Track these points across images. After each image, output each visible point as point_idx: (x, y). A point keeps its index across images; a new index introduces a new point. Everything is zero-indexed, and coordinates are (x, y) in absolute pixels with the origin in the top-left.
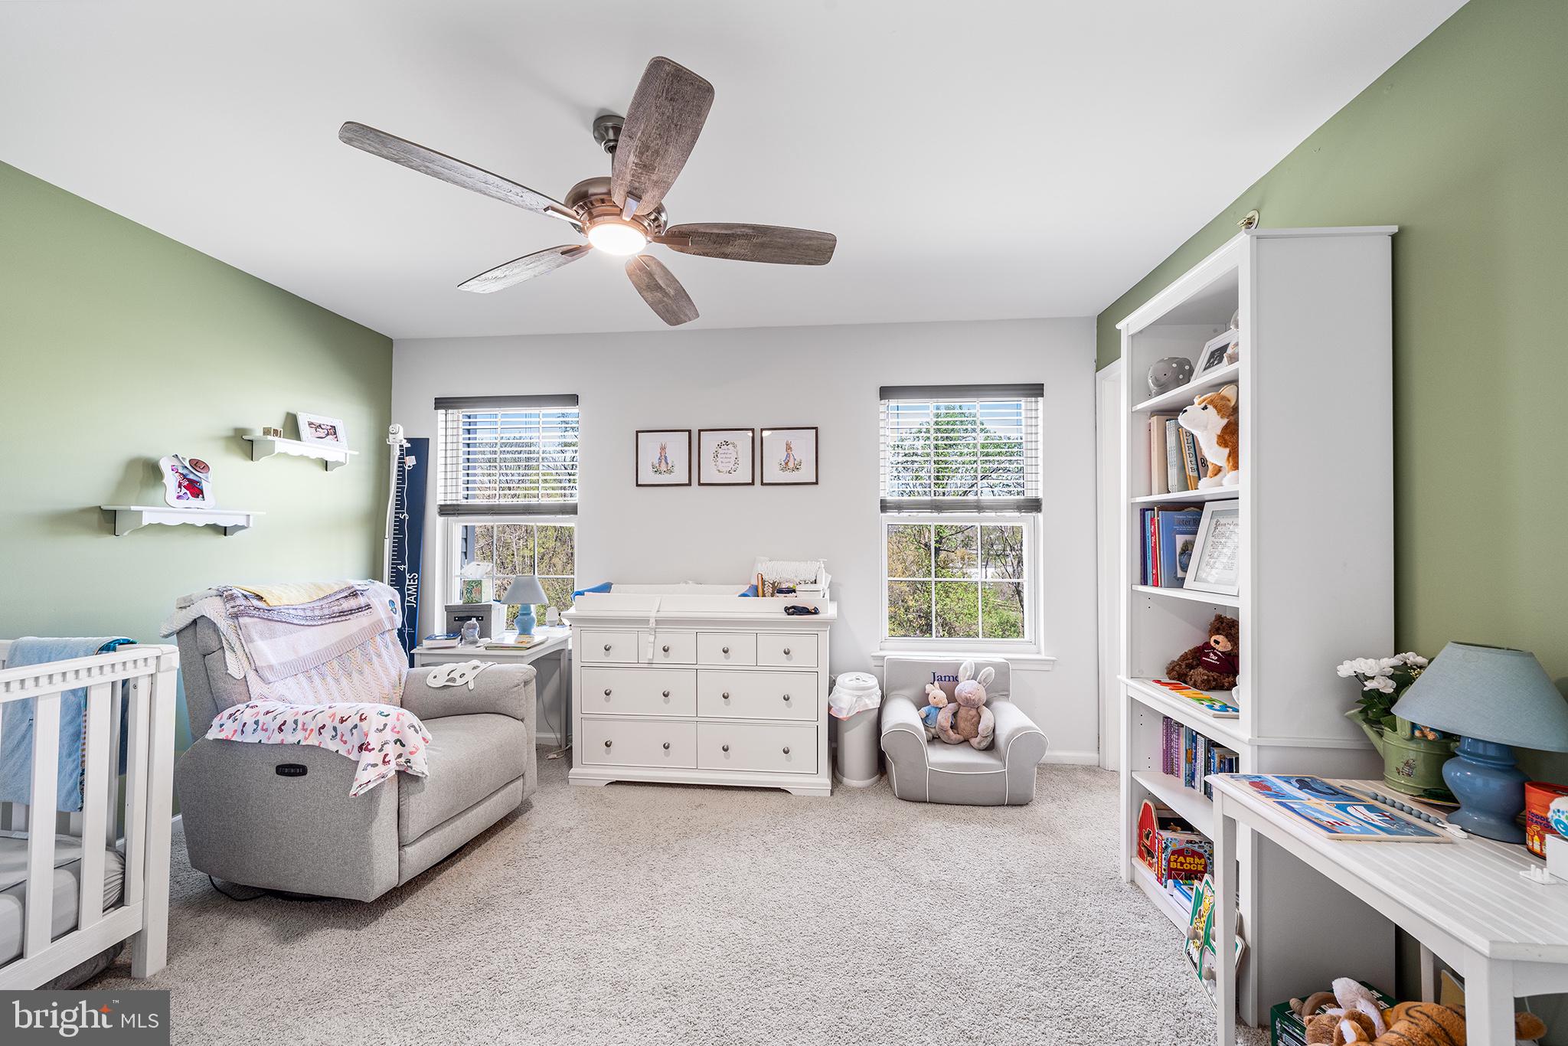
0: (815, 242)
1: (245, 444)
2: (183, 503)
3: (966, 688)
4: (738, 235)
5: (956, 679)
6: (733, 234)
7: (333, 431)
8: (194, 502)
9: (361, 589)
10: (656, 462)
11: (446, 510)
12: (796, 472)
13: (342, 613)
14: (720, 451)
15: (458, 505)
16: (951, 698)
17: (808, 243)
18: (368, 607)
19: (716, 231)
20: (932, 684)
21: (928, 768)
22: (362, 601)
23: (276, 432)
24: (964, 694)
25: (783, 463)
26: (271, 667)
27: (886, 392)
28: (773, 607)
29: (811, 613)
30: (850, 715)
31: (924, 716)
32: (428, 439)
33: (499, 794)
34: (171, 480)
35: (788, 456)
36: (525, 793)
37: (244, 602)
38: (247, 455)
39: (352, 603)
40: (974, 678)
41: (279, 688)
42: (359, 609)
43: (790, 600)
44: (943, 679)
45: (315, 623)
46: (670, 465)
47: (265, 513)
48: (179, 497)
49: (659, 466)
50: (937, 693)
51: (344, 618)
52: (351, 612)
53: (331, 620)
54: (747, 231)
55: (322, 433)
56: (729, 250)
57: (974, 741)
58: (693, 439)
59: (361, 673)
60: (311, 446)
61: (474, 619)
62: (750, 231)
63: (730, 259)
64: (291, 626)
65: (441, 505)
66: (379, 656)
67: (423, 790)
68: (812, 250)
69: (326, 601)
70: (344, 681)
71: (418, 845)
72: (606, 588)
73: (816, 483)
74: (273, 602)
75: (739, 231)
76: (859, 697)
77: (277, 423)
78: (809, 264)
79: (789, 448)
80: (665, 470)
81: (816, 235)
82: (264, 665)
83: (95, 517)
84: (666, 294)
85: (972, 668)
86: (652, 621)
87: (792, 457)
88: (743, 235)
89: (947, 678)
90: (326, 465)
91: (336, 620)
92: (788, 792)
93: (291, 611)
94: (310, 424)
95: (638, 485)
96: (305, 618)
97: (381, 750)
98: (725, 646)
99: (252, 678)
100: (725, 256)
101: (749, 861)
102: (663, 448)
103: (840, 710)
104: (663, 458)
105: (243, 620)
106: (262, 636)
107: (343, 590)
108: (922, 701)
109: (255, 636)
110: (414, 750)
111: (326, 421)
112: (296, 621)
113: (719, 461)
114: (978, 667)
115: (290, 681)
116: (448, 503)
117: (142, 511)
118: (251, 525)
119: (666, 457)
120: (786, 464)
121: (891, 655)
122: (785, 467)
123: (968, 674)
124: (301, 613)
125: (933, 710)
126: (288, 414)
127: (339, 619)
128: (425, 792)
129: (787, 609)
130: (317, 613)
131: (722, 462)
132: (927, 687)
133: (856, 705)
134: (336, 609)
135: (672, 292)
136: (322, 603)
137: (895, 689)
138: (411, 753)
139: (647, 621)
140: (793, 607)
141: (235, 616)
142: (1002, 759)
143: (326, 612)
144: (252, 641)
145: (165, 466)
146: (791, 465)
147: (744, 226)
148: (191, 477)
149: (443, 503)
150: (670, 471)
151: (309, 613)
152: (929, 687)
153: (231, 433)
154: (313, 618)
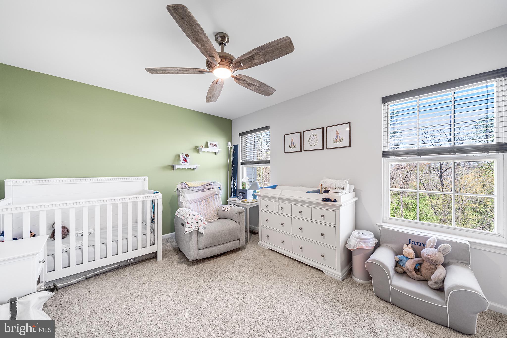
0: (282, 43)
1: (197, 150)
2: (184, 163)
3: (427, 252)
4: (254, 55)
5: (424, 245)
6: (252, 55)
7: (216, 145)
8: (186, 163)
9: (212, 183)
10: (290, 144)
11: (243, 163)
12: (340, 143)
13: (207, 189)
14: (311, 138)
15: (245, 162)
16: (417, 255)
17: (280, 45)
18: (213, 188)
19: (246, 57)
20: (408, 245)
21: (391, 286)
22: (211, 186)
23: (202, 147)
24: (425, 255)
25: (335, 140)
26: (188, 200)
27: (385, 100)
28: (318, 198)
29: (334, 202)
30: (354, 249)
31: (398, 259)
32: (238, 145)
33: (230, 243)
34: (182, 159)
35: (337, 136)
36: (240, 245)
37: (184, 185)
38: (198, 152)
39: (209, 187)
40: (436, 247)
41: (189, 206)
42: (211, 188)
43: (325, 195)
44: (416, 244)
45: (200, 191)
46: (294, 145)
47: (199, 165)
48: (183, 162)
49: (291, 146)
50: (408, 250)
51: (207, 190)
52: (209, 189)
53: (204, 191)
54: (256, 52)
55: (213, 146)
56: (256, 62)
57: (430, 283)
58: (301, 134)
59: (209, 204)
60: (211, 149)
61: (241, 193)
62: (256, 51)
63: (259, 65)
64: (194, 191)
65: (241, 162)
66: (214, 200)
67: (203, 236)
68: (284, 47)
69: (203, 186)
70: (205, 206)
71: (203, 250)
72: (274, 187)
73: (350, 146)
74: (190, 185)
75: (253, 53)
76: (359, 242)
77: (204, 145)
78: (287, 54)
79: (337, 133)
80: (293, 147)
81: (280, 41)
82: (187, 200)
83: (170, 167)
84: (256, 86)
85: (434, 242)
86: (277, 198)
87: (338, 137)
88: (256, 54)
89: (419, 244)
90: (216, 153)
91: (205, 191)
92: (323, 272)
93: (194, 188)
94: (211, 144)
95: (285, 153)
96: (198, 190)
97: (191, 224)
98: (301, 210)
99: (184, 203)
100: (256, 65)
101: (288, 292)
102: (292, 140)
103: (350, 246)
104: (292, 143)
105: (184, 189)
106: (187, 193)
107: (207, 184)
108: (398, 252)
109: (186, 193)
110: (200, 226)
111: (214, 143)
112: (195, 190)
113: (311, 142)
114: (439, 242)
115: (192, 204)
116: (243, 161)
117: (175, 166)
118: (197, 168)
119: (293, 142)
120: (336, 140)
121: (388, 226)
122: (336, 141)
123: (432, 244)
124: (197, 189)
125: (404, 258)
126: (207, 142)
127: (206, 191)
128: (203, 237)
129: (323, 199)
130: (201, 189)
131: (312, 142)
132: (404, 245)
133: (358, 245)
134: (205, 188)
135: (258, 85)
136: (202, 186)
137: (385, 242)
138: (199, 226)
139: (275, 198)
140: (325, 198)
141: (182, 188)
142: (444, 299)
143: (203, 189)
144: (185, 194)
145: (181, 156)
146: (338, 140)
147: (253, 50)
148: (185, 158)
149: (242, 161)
150: (294, 147)
151: (199, 189)
152: (405, 246)
153: (194, 148)
154: (200, 190)
